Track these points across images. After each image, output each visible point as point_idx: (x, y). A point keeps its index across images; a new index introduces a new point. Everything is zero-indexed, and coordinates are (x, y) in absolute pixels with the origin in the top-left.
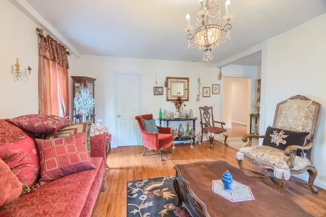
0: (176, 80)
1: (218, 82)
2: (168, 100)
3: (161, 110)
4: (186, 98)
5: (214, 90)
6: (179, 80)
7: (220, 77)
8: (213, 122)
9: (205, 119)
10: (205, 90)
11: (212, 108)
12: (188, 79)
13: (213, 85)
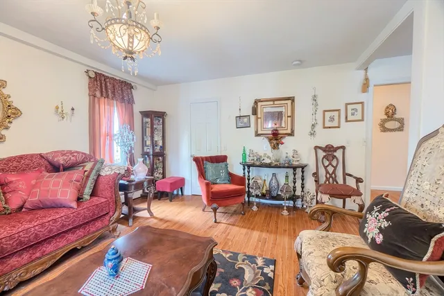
0: (272, 103)
1: (362, 97)
2: (257, 135)
3: (244, 150)
4: (289, 131)
5: (349, 114)
6: (276, 102)
7: (365, 86)
8: (345, 175)
9: (326, 167)
10: (328, 115)
11: (343, 148)
12: (292, 99)
13: (347, 104)
